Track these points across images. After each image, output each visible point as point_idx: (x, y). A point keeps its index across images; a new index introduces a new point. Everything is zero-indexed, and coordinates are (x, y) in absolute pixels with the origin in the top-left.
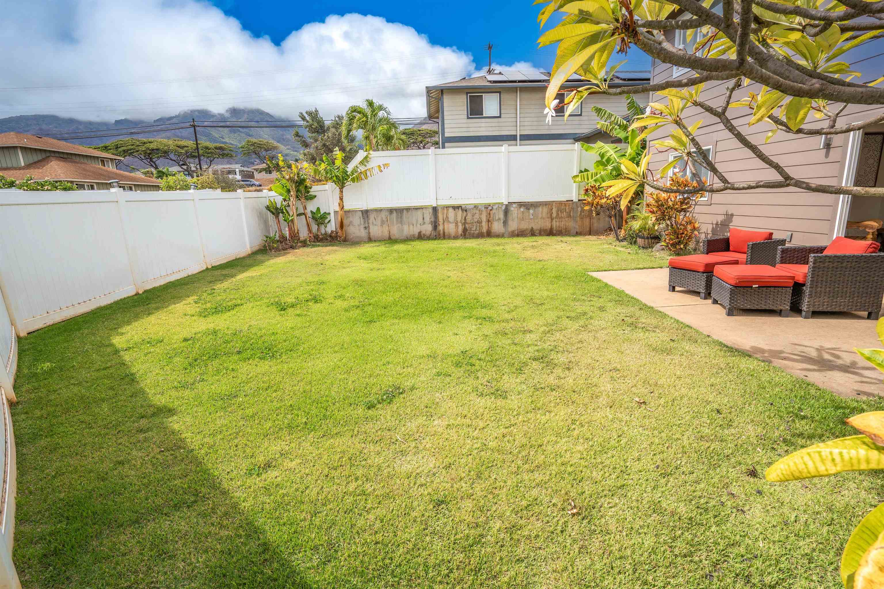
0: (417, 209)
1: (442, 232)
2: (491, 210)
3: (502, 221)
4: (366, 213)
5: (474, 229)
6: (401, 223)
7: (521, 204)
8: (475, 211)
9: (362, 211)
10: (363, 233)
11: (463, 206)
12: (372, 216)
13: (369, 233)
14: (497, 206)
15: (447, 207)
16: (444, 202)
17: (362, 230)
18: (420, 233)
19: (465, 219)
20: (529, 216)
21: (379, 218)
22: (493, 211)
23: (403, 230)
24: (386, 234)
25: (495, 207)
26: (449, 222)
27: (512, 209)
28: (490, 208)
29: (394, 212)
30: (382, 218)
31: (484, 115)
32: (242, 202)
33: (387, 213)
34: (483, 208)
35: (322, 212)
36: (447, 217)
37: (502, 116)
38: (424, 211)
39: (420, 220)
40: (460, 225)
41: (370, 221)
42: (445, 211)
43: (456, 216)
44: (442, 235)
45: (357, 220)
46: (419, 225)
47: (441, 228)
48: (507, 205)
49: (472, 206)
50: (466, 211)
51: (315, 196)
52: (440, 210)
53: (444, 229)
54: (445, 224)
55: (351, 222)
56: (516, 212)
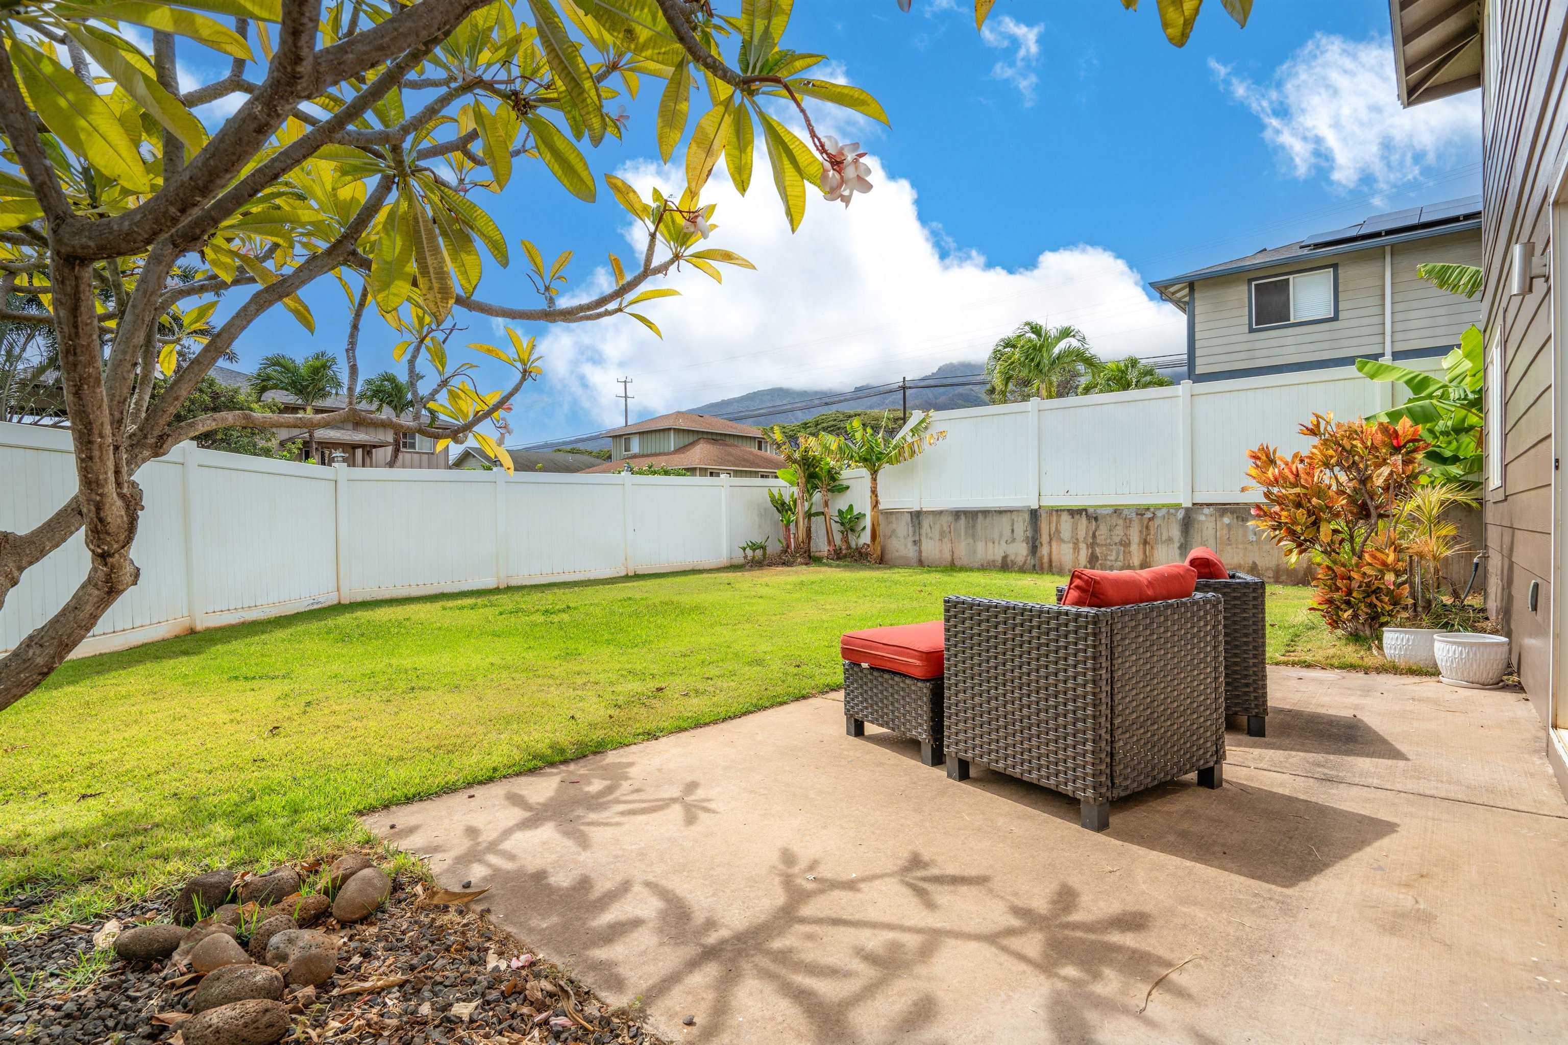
0: (1001, 512)
1: (1046, 560)
2: (1150, 519)
3: (1177, 545)
4: (917, 516)
5: (1113, 558)
6: (973, 536)
7: (1223, 509)
8: (1114, 520)
9: (911, 513)
10: (910, 552)
11: (1091, 510)
12: (926, 523)
13: (920, 552)
14: (1164, 511)
15: (1058, 511)
16: (1051, 501)
17: (910, 544)
18: (1005, 558)
19: (1094, 536)
20: (1245, 535)
21: (938, 527)
22: (1157, 522)
23: (975, 552)
24: (947, 556)
25: (1159, 514)
26: (1061, 540)
27: (1202, 518)
28: (1149, 515)
29: (963, 517)
30: (942, 527)
31: (1292, 320)
32: (724, 493)
33: (950, 519)
34: (1134, 515)
35: (855, 512)
36: (1058, 531)
37: (1342, 315)
38: (1014, 516)
39: (1007, 533)
40: (1083, 546)
41: (923, 531)
42: (1054, 518)
43: (1075, 528)
44: (1046, 565)
45: (903, 528)
46: (1003, 543)
47: (1044, 551)
48: (1188, 510)
49: (1109, 511)
50: (1096, 519)
51: (848, 488)
52: (1044, 515)
53: (1050, 554)
54: (1054, 544)
55: (894, 531)
56: (1211, 525)
